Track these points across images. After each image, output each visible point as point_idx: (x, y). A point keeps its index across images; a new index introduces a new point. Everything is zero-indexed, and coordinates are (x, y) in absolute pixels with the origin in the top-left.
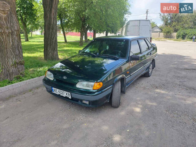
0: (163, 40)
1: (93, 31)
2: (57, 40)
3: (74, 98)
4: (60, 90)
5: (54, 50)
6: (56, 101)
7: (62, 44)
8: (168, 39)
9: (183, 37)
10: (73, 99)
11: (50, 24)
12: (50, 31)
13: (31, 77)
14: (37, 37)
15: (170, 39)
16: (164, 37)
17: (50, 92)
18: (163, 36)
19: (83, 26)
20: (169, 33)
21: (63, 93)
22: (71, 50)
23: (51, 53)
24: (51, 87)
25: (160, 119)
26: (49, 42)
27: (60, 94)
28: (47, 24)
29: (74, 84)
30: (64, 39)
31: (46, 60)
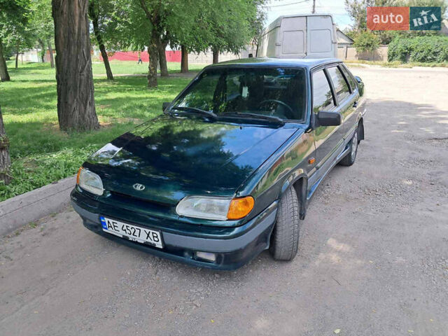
0: (357, 64)
1: (178, 46)
2: (92, 76)
3: (170, 246)
4: (126, 225)
5: (86, 102)
6: (115, 252)
7: (101, 84)
8: (367, 62)
9: (404, 57)
10: (167, 249)
11: (70, 32)
12: (72, 52)
13: (32, 183)
14: (31, 68)
15: (372, 62)
16: (359, 59)
17: (97, 228)
18: (356, 56)
19: (156, 35)
20: (371, 48)
21: (137, 233)
22: (129, 99)
23: (77, 113)
24: (97, 215)
25: (414, 287)
26: (71, 82)
27: (127, 235)
28: (62, 33)
29: (170, 206)
30: (105, 71)
31: (66, 130)
